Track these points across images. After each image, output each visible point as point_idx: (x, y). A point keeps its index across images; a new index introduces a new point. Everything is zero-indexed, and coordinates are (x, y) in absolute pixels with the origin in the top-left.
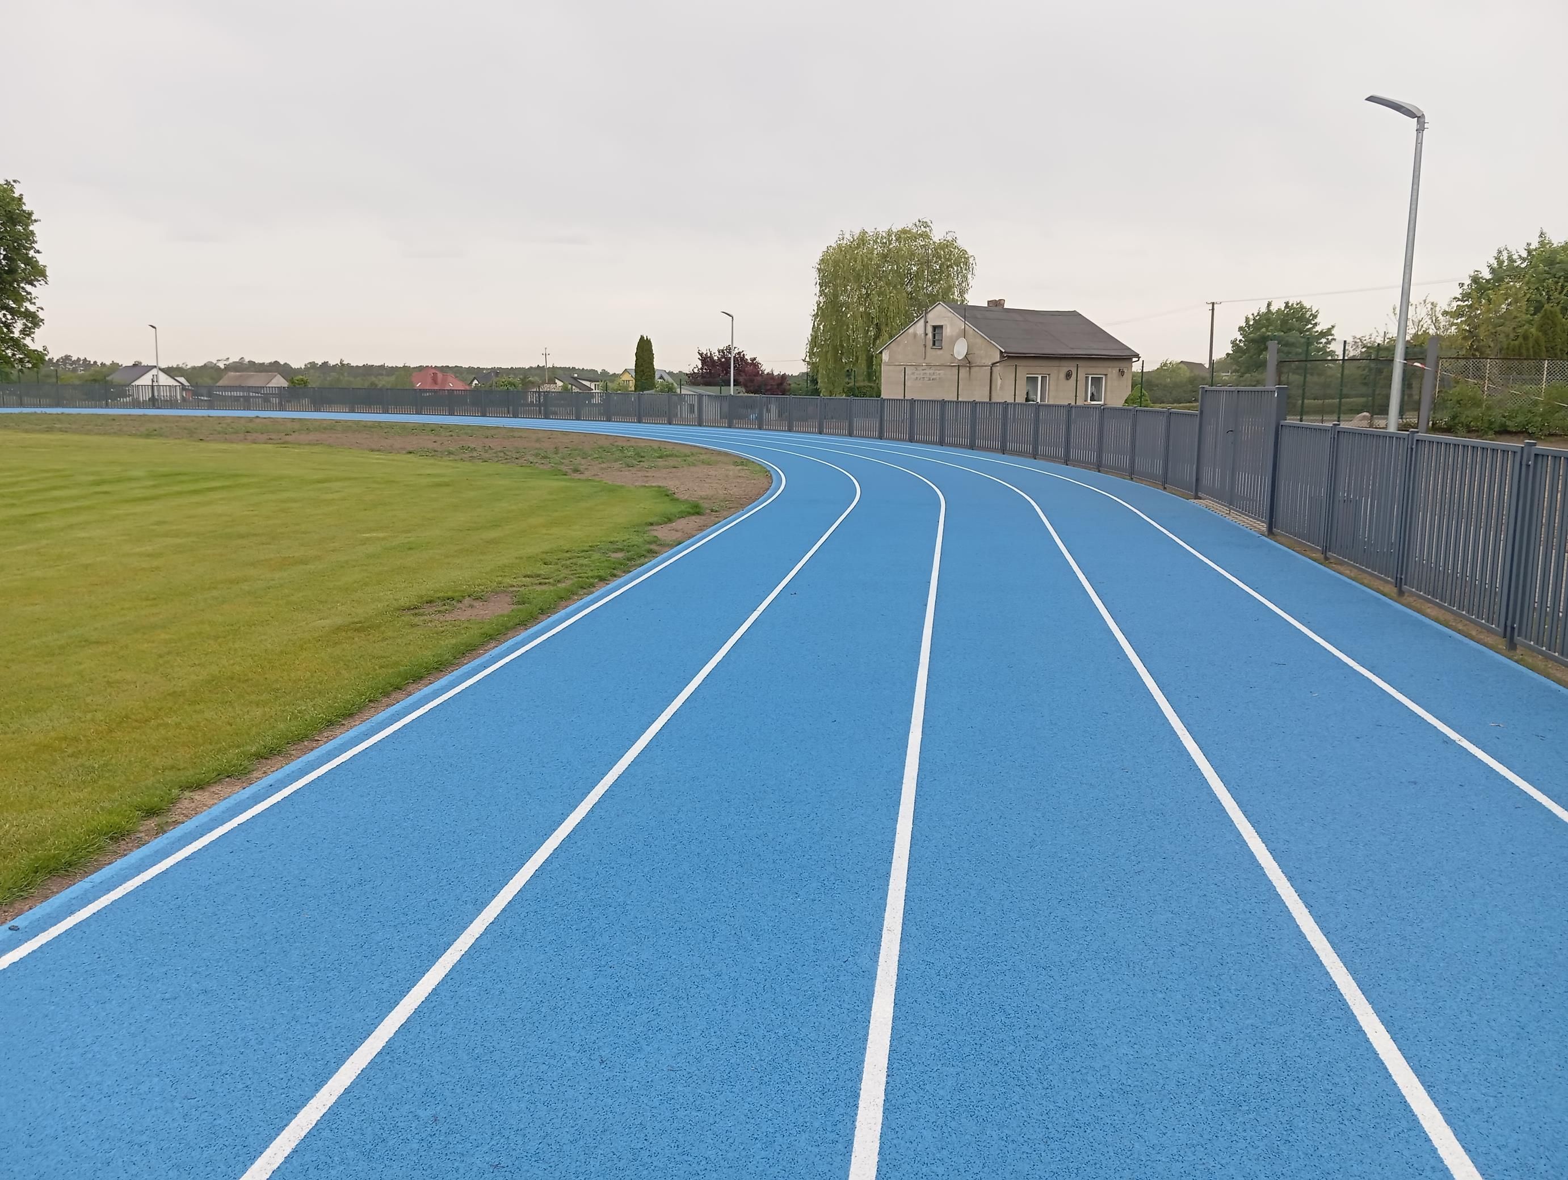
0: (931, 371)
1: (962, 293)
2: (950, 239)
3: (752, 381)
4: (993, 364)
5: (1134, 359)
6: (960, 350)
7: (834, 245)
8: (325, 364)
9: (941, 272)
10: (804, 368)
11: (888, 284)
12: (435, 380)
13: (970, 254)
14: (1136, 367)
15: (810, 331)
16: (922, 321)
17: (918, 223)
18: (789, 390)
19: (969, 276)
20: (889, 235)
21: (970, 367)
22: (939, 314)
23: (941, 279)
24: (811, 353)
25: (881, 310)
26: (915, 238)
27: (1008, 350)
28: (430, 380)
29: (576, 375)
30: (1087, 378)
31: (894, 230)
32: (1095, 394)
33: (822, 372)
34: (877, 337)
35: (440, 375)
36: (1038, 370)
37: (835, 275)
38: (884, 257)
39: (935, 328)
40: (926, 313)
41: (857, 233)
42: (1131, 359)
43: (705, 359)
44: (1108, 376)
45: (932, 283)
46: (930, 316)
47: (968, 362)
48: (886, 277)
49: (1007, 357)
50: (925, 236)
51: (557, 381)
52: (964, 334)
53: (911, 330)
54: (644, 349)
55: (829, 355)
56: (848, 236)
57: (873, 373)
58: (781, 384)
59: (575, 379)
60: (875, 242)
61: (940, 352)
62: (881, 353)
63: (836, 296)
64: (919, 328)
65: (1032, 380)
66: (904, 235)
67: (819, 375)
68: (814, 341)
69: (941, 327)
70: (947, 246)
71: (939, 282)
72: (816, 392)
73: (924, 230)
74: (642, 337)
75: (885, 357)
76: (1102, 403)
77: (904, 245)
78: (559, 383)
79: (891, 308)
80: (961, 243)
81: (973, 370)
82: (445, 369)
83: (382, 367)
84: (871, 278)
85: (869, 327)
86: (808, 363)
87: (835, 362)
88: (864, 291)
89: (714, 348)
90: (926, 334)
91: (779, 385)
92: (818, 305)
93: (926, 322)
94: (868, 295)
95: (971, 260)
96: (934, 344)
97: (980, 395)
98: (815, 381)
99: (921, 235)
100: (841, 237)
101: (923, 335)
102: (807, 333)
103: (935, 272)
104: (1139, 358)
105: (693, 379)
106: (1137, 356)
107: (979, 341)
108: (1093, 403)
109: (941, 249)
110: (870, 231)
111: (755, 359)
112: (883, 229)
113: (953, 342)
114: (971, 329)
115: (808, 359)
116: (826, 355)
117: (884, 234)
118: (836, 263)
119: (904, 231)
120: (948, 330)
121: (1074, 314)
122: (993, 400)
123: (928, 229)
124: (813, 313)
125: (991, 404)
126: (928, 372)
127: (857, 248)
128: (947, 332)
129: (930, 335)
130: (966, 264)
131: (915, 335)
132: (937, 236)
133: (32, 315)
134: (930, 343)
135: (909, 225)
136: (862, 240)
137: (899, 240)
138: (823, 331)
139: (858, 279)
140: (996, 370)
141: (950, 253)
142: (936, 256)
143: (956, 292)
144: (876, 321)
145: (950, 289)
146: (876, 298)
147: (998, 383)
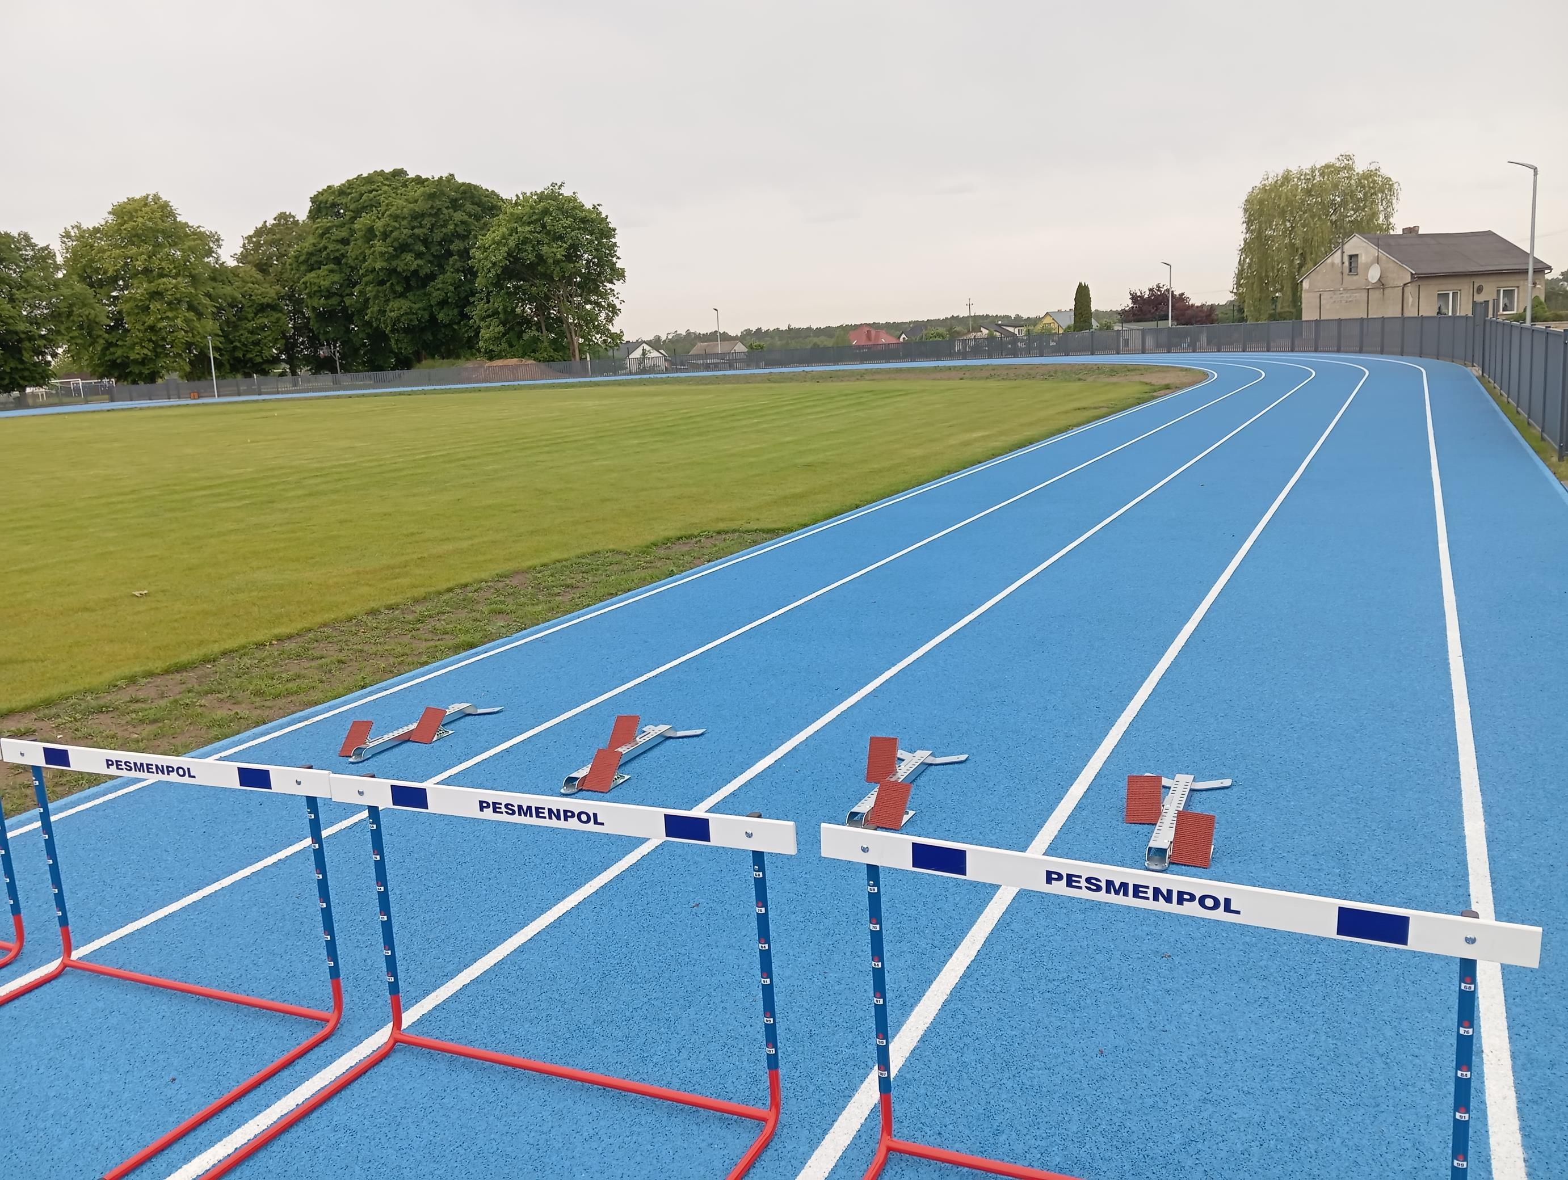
0: (1348, 295)
1: (1387, 217)
2: (1373, 168)
3: (1183, 315)
4: (1405, 285)
5: (1546, 271)
6: (1374, 274)
7: (1259, 185)
8: (759, 330)
9: (1365, 199)
10: (1232, 297)
11: (1313, 217)
12: (869, 336)
13: (1394, 180)
14: (1549, 276)
15: (1236, 264)
16: (1339, 252)
17: (1340, 158)
18: (1217, 320)
19: (1394, 201)
20: (1313, 172)
21: (1383, 289)
22: (1356, 244)
23: (1365, 206)
24: (1239, 285)
25: (1305, 240)
26: (1338, 170)
27: (1418, 272)
28: (864, 337)
29: (1000, 322)
30: (1498, 291)
31: (1318, 166)
32: (1508, 304)
33: (1249, 301)
34: (1301, 266)
35: (873, 332)
36: (1449, 287)
37: (1261, 212)
38: (1308, 192)
39: (1351, 257)
40: (1343, 245)
41: (1281, 172)
42: (1543, 271)
43: (1134, 298)
44: (1521, 288)
45: (1356, 210)
46: (1346, 247)
47: (1381, 285)
48: (1311, 210)
49: (1419, 278)
50: (1349, 168)
51: (982, 329)
52: (1378, 260)
53: (1329, 261)
54: (1083, 294)
55: (1255, 286)
56: (1271, 175)
57: (1294, 297)
58: (1210, 315)
59: (1000, 325)
60: (1299, 179)
61: (1355, 278)
62: (1302, 282)
63: (1260, 232)
64: (1336, 258)
65: (1443, 297)
66: (1328, 170)
67: (1246, 304)
68: (1240, 275)
69: (1357, 256)
70: (1369, 175)
71: (1363, 210)
72: (1243, 320)
73: (1347, 162)
74: (1080, 284)
75: (1306, 285)
76: (1515, 312)
77: (1328, 180)
78: (985, 332)
79: (1315, 238)
80: (1385, 172)
81: (1386, 291)
82: (875, 326)
83: (809, 329)
84: (1295, 212)
85: (1294, 257)
86: (1235, 294)
87: (1261, 291)
88: (1288, 224)
89: (1143, 289)
90: (1343, 263)
91: (1207, 315)
92: (1245, 241)
93: (1343, 252)
94: (1293, 228)
95: (1396, 186)
96: (1350, 271)
97: (1393, 311)
98: (1241, 310)
99: (1344, 168)
100: (1265, 177)
101: (1340, 264)
102: (1233, 268)
103: (1359, 200)
104: (1551, 270)
105: (1126, 316)
106: (1550, 268)
107: (1391, 265)
108: (1505, 313)
109: (1365, 179)
110: (1294, 170)
111: (1183, 294)
112: (1306, 167)
113: (1368, 267)
114: (1384, 255)
115: (1235, 291)
116: (1252, 287)
117: (1308, 172)
118: (1261, 202)
119: (1327, 166)
120: (1363, 258)
121: (1490, 234)
122: (1406, 315)
123: (1350, 162)
124: (1240, 248)
125: (1403, 319)
126: (1345, 295)
127: (1281, 186)
128: (1363, 259)
129: (1347, 264)
130: (1390, 190)
131: (1333, 264)
132: (1361, 167)
133: (614, 307)
134: (1346, 270)
135: (1332, 160)
136: (1287, 178)
137: (1322, 174)
138: (1250, 264)
139: (1283, 213)
140: (1408, 289)
141: (1374, 182)
142: (1359, 184)
143: (1382, 217)
144: (1300, 251)
145: (1374, 215)
146: (1300, 230)
147: (1410, 300)
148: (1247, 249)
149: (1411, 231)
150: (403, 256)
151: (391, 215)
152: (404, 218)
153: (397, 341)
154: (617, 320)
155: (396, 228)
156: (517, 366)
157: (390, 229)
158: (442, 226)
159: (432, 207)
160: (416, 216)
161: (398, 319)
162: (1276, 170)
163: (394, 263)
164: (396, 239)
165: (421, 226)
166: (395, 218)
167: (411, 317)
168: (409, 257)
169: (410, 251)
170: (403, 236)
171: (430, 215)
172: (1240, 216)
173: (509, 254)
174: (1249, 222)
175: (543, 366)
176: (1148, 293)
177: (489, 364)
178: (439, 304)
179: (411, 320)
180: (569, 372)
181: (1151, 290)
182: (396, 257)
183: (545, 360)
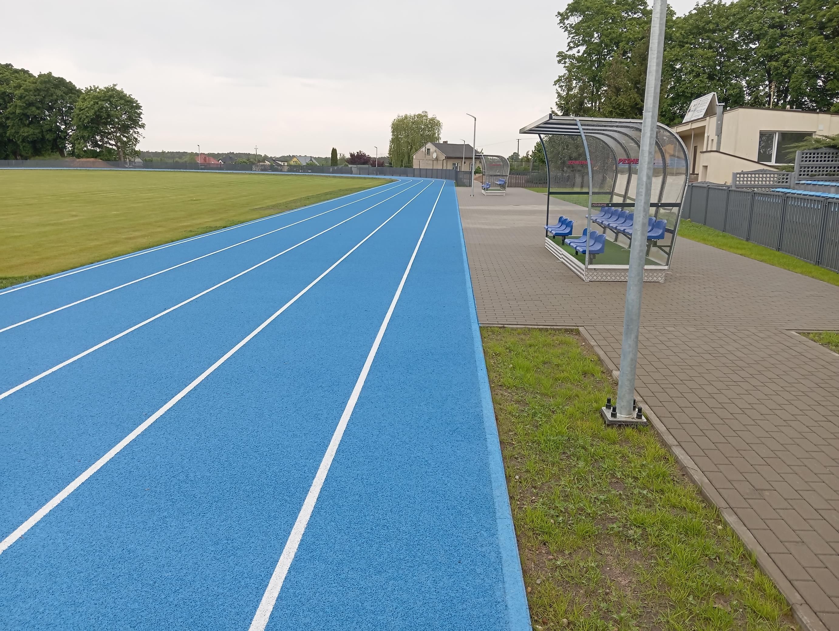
1: (438, 135)
2: (434, 117)
6: (435, 156)
7: (396, 119)
9: (431, 128)
10: (387, 156)
11: (414, 132)
12: (205, 160)
13: (441, 122)
15: (389, 147)
17: (424, 112)
18: (384, 166)
19: (441, 130)
20: (415, 116)
22: (429, 145)
23: (431, 130)
25: (412, 140)
26: (423, 116)
27: (447, 156)
29: (275, 159)
31: (416, 114)
33: (393, 160)
34: (411, 150)
36: (456, 161)
37: (397, 129)
38: (413, 123)
39: (428, 149)
43: (352, 155)
45: (428, 131)
46: (426, 146)
47: (437, 159)
48: (414, 129)
49: (448, 158)
52: (436, 151)
54: (334, 151)
55: (396, 155)
56: (401, 115)
57: (410, 161)
60: (410, 118)
61: (429, 156)
62: (413, 155)
63: (397, 136)
64: (423, 149)
65: (455, 164)
66: (419, 116)
68: (391, 151)
70: (433, 119)
72: (392, 167)
73: (425, 114)
74: (333, 147)
75: (414, 157)
77: (420, 119)
78: (268, 162)
79: (416, 141)
80: (438, 118)
81: (438, 161)
84: (409, 130)
85: (409, 146)
87: (398, 157)
89: (355, 152)
90: (426, 151)
93: (425, 148)
94: (408, 135)
96: (428, 154)
97: (440, 167)
98: (392, 163)
99: (425, 116)
100: (399, 116)
101: (424, 151)
103: (430, 128)
107: (440, 153)
109: (431, 120)
110: (408, 114)
112: (412, 114)
113: (433, 153)
114: (437, 149)
117: (413, 116)
118: (397, 125)
119: (419, 115)
121: (468, 145)
122: (444, 169)
123: (427, 114)
125: (442, 170)
126: (426, 161)
127: (404, 120)
128: (431, 150)
130: (440, 125)
131: (422, 151)
132: (430, 116)
133: (136, 139)
134: (426, 154)
135: (420, 113)
136: (406, 117)
137: (418, 117)
138: (394, 147)
139: (405, 130)
140: (444, 161)
141: (434, 122)
142: (430, 123)
143: (437, 134)
144: (411, 144)
145: (435, 134)
146: (411, 136)
147: (445, 165)
148: (393, 141)
149: (445, 142)
150: (30, 108)
151: (23, 89)
152: (31, 91)
153: (24, 147)
154: (138, 145)
155: (27, 95)
156: (93, 162)
157: (25, 95)
158: (49, 96)
159: (45, 87)
160: (37, 90)
161: (27, 137)
162: (403, 114)
163: (26, 111)
164: (27, 100)
165: (39, 95)
166: (26, 90)
167: (34, 136)
168: (34, 109)
169: (34, 106)
170: (31, 99)
171: (44, 91)
172: (390, 130)
173: (95, 113)
174: (393, 132)
175: (105, 162)
176: (356, 153)
177: (78, 160)
178: (47, 131)
179: (34, 138)
180: (118, 166)
181: (357, 153)
182: (26, 108)
183: (106, 160)
